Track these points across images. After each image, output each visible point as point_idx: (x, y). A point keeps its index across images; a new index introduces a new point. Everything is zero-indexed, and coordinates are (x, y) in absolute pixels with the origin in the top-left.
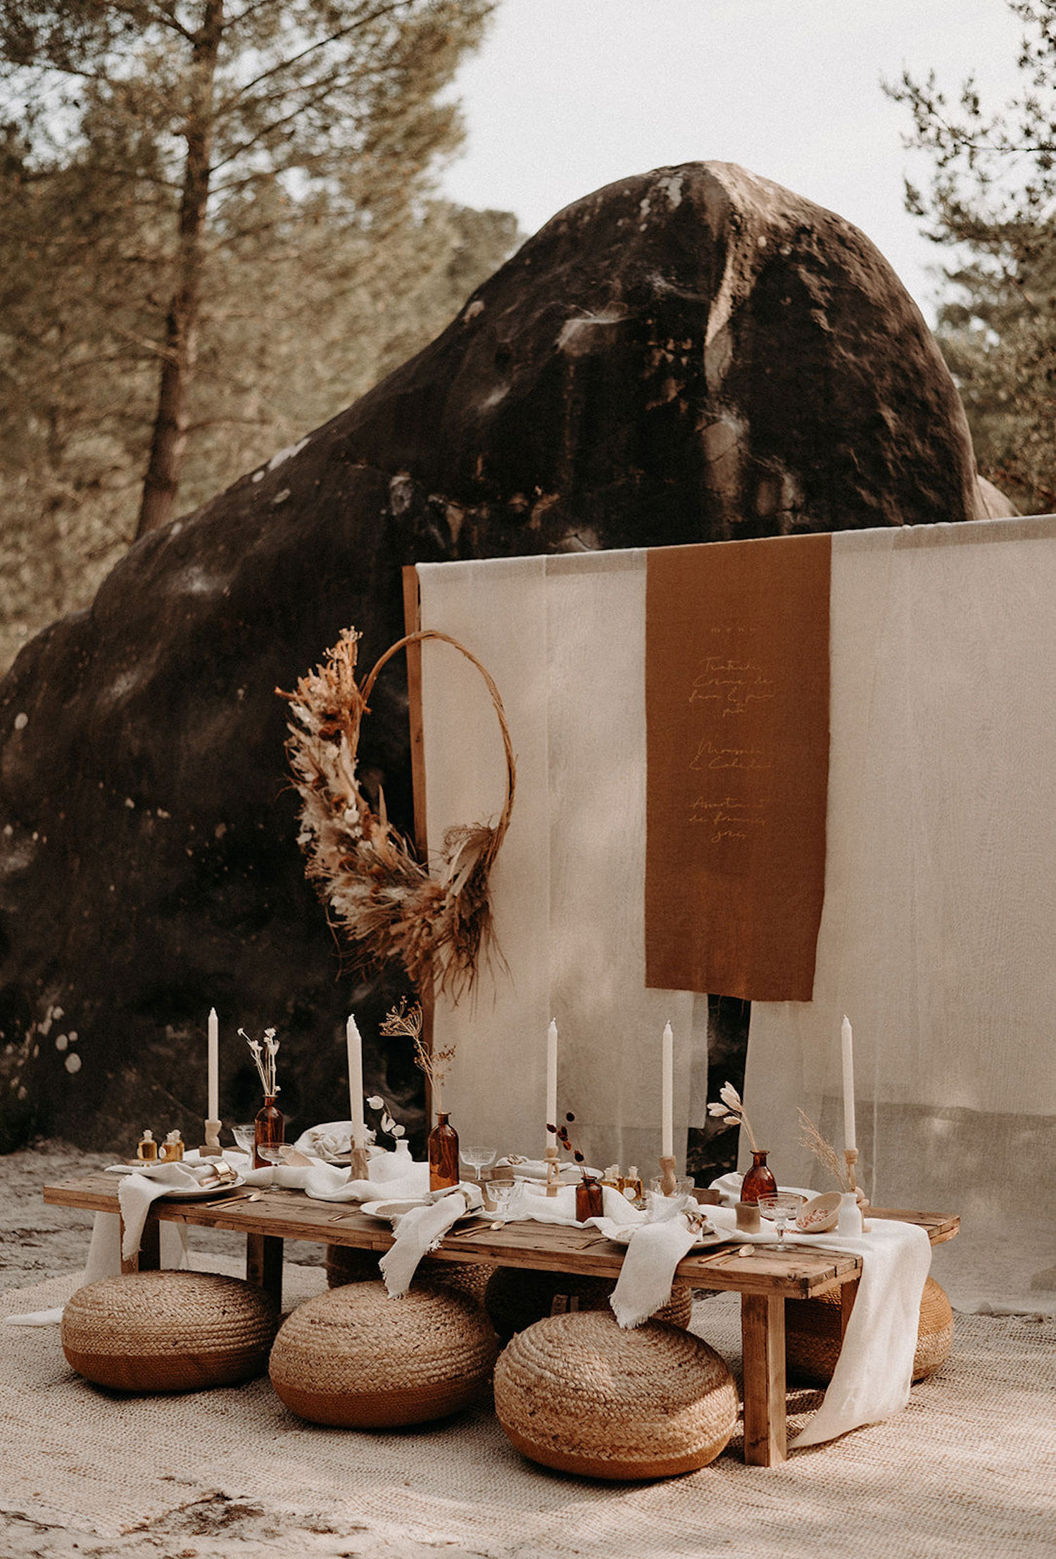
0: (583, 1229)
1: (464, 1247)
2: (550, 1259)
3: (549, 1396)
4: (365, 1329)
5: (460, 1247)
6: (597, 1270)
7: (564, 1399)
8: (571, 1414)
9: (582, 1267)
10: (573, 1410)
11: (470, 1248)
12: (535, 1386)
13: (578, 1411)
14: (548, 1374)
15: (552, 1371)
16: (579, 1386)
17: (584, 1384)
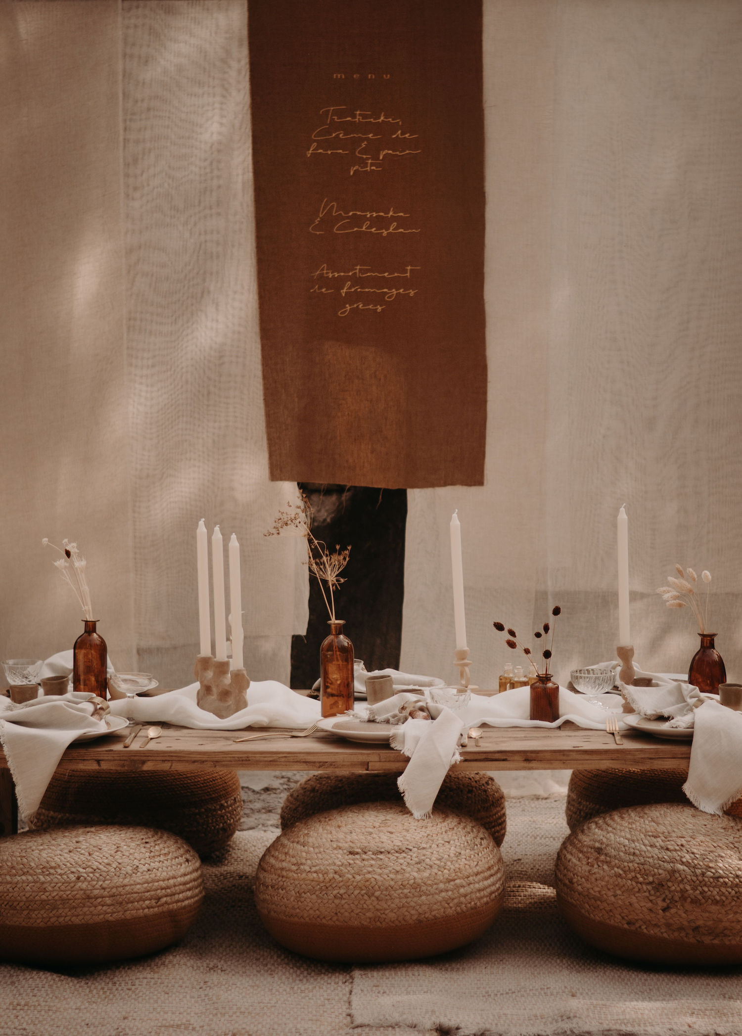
0: (559, 728)
1: (490, 756)
2: (599, 757)
3: (688, 888)
4: (424, 852)
5: (483, 757)
6: (656, 762)
7: (706, 889)
8: (716, 902)
9: (636, 762)
10: (718, 898)
11: (497, 756)
12: (669, 880)
13: (724, 898)
14: (681, 867)
15: (683, 863)
16: (717, 875)
17: (721, 872)
